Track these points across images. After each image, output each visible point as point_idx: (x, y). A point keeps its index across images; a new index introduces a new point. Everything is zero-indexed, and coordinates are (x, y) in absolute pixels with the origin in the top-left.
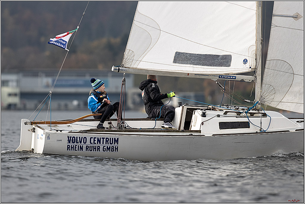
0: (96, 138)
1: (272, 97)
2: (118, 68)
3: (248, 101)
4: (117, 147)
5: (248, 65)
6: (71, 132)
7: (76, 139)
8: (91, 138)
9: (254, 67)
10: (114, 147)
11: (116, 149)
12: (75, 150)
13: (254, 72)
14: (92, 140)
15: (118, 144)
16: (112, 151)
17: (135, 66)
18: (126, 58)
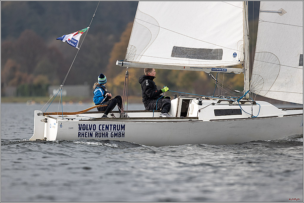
0: (104, 125)
1: (261, 86)
2: (122, 62)
3: (238, 91)
4: (124, 133)
5: (237, 58)
6: (81, 120)
7: (86, 126)
8: (100, 125)
9: (243, 61)
10: (121, 133)
11: (123, 135)
12: (85, 137)
13: (243, 64)
14: (101, 127)
15: (124, 130)
16: (119, 137)
17: (137, 61)
18: (129, 53)
